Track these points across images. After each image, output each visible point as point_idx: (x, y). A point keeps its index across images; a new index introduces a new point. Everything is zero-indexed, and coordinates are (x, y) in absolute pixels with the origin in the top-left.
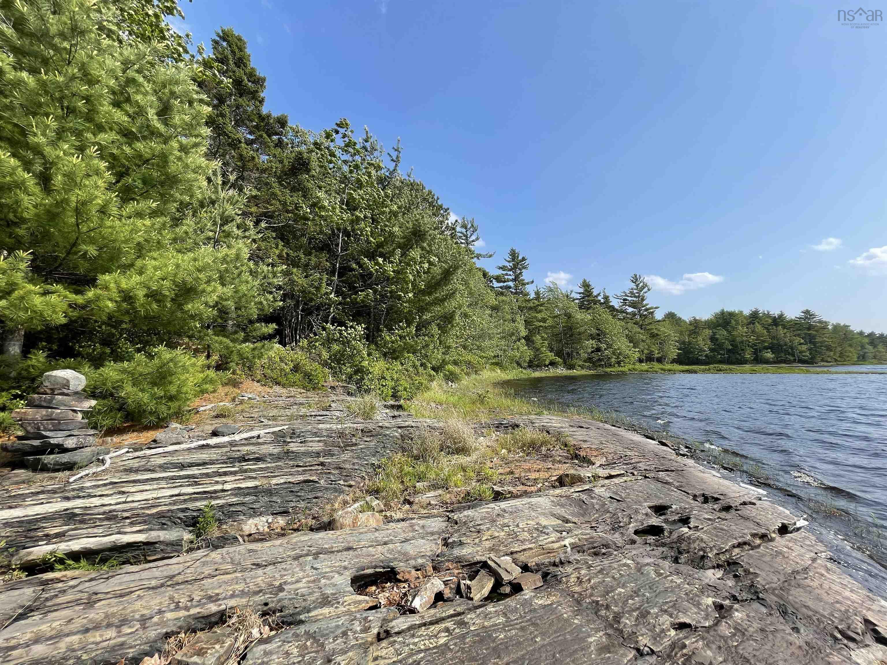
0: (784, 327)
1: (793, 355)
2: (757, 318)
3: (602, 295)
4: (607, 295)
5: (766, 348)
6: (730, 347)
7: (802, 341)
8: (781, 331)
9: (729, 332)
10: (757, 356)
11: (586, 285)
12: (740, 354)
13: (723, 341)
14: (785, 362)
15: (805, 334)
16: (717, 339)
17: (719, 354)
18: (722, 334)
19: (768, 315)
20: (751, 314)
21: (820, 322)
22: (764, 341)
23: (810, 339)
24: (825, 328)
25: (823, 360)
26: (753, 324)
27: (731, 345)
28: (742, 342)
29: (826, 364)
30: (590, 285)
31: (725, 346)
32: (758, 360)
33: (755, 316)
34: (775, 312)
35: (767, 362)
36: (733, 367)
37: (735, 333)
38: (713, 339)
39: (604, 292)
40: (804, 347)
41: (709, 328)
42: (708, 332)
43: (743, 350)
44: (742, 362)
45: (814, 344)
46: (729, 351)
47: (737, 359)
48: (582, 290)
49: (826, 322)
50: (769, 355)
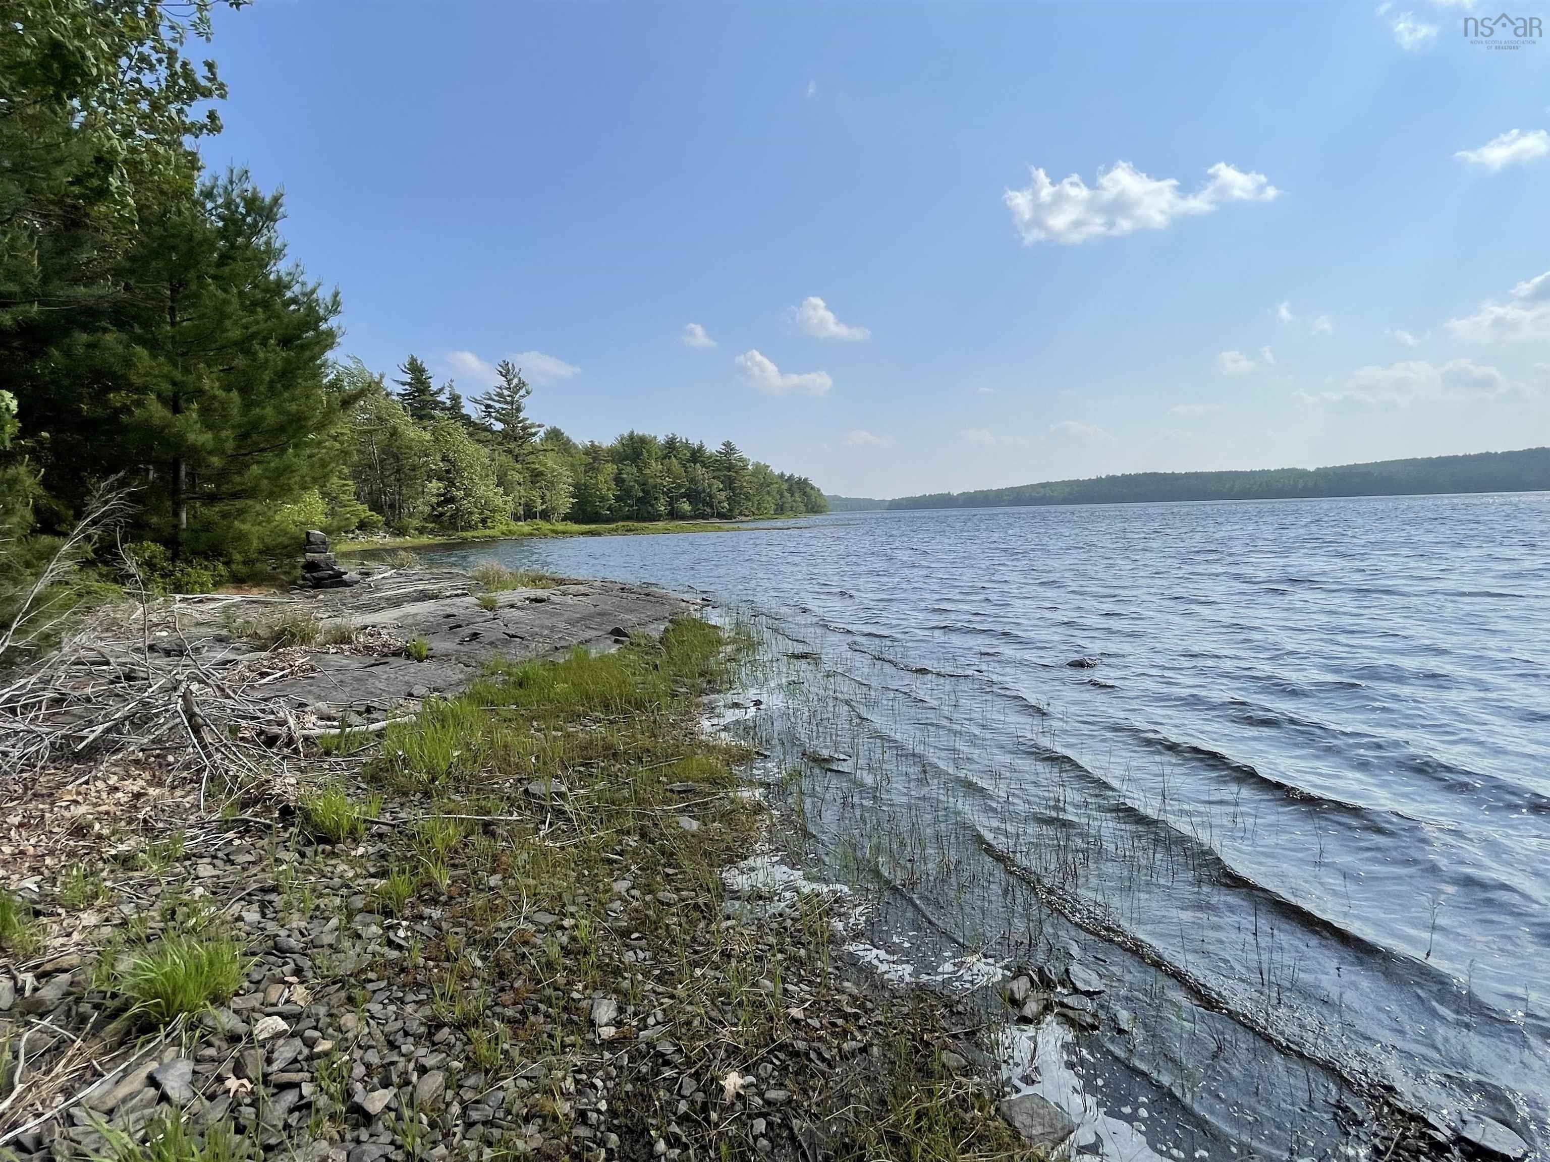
0: (704, 465)
1: (712, 507)
2: (674, 448)
3: (447, 391)
4: (457, 392)
5: (683, 496)
6: (641, 494)
7: (721, 486)
8: (700, 470)
9: (640, 470)
10: (673, 508)
11: (416, 369)
12: (652, 506)
13: (632, 484)
14: (704, 517)
15: (725, 476)
16: (623, 481)
17: (626, 505)
18: (630, 472)
19: (687, 445)
20: (667, 442)
21: (741, 459)
22: (680, 486)
23: (729, 483)
24: (744, 468)
25: (740, 514)
26: (670, 457)
27: (643, 491)
28: (655, 486)
29: (744, 518)
30: (424, 370)
31: (634, 493)
32: (674, 515)
33: (671, 445)
34: (695, 442)
35: (683, 517)
36: (646, 525)
37: (647, 471)
38: (618, 480)
39: (450, 386)
40: (722, 495)
41: (613, 461)
42: (611, 469)
43: (656, 499)
44: (654, 517)
45: (733, 489)
46: (639, 500)
47: (649, 512)
48: (407, 378)
49: (745, 460)
50: (686, 507)
